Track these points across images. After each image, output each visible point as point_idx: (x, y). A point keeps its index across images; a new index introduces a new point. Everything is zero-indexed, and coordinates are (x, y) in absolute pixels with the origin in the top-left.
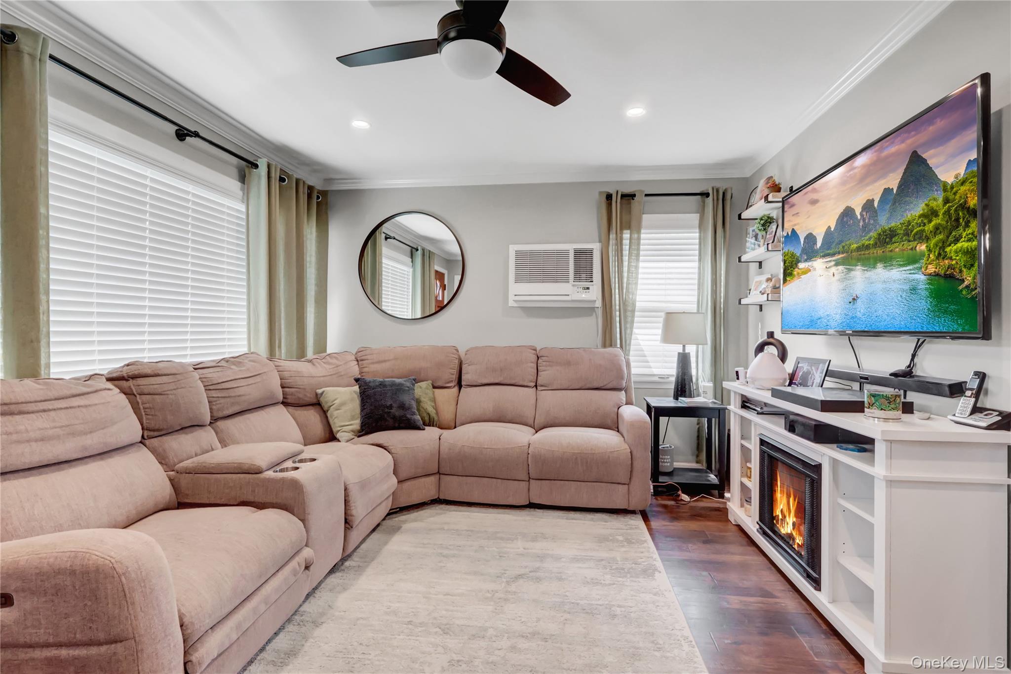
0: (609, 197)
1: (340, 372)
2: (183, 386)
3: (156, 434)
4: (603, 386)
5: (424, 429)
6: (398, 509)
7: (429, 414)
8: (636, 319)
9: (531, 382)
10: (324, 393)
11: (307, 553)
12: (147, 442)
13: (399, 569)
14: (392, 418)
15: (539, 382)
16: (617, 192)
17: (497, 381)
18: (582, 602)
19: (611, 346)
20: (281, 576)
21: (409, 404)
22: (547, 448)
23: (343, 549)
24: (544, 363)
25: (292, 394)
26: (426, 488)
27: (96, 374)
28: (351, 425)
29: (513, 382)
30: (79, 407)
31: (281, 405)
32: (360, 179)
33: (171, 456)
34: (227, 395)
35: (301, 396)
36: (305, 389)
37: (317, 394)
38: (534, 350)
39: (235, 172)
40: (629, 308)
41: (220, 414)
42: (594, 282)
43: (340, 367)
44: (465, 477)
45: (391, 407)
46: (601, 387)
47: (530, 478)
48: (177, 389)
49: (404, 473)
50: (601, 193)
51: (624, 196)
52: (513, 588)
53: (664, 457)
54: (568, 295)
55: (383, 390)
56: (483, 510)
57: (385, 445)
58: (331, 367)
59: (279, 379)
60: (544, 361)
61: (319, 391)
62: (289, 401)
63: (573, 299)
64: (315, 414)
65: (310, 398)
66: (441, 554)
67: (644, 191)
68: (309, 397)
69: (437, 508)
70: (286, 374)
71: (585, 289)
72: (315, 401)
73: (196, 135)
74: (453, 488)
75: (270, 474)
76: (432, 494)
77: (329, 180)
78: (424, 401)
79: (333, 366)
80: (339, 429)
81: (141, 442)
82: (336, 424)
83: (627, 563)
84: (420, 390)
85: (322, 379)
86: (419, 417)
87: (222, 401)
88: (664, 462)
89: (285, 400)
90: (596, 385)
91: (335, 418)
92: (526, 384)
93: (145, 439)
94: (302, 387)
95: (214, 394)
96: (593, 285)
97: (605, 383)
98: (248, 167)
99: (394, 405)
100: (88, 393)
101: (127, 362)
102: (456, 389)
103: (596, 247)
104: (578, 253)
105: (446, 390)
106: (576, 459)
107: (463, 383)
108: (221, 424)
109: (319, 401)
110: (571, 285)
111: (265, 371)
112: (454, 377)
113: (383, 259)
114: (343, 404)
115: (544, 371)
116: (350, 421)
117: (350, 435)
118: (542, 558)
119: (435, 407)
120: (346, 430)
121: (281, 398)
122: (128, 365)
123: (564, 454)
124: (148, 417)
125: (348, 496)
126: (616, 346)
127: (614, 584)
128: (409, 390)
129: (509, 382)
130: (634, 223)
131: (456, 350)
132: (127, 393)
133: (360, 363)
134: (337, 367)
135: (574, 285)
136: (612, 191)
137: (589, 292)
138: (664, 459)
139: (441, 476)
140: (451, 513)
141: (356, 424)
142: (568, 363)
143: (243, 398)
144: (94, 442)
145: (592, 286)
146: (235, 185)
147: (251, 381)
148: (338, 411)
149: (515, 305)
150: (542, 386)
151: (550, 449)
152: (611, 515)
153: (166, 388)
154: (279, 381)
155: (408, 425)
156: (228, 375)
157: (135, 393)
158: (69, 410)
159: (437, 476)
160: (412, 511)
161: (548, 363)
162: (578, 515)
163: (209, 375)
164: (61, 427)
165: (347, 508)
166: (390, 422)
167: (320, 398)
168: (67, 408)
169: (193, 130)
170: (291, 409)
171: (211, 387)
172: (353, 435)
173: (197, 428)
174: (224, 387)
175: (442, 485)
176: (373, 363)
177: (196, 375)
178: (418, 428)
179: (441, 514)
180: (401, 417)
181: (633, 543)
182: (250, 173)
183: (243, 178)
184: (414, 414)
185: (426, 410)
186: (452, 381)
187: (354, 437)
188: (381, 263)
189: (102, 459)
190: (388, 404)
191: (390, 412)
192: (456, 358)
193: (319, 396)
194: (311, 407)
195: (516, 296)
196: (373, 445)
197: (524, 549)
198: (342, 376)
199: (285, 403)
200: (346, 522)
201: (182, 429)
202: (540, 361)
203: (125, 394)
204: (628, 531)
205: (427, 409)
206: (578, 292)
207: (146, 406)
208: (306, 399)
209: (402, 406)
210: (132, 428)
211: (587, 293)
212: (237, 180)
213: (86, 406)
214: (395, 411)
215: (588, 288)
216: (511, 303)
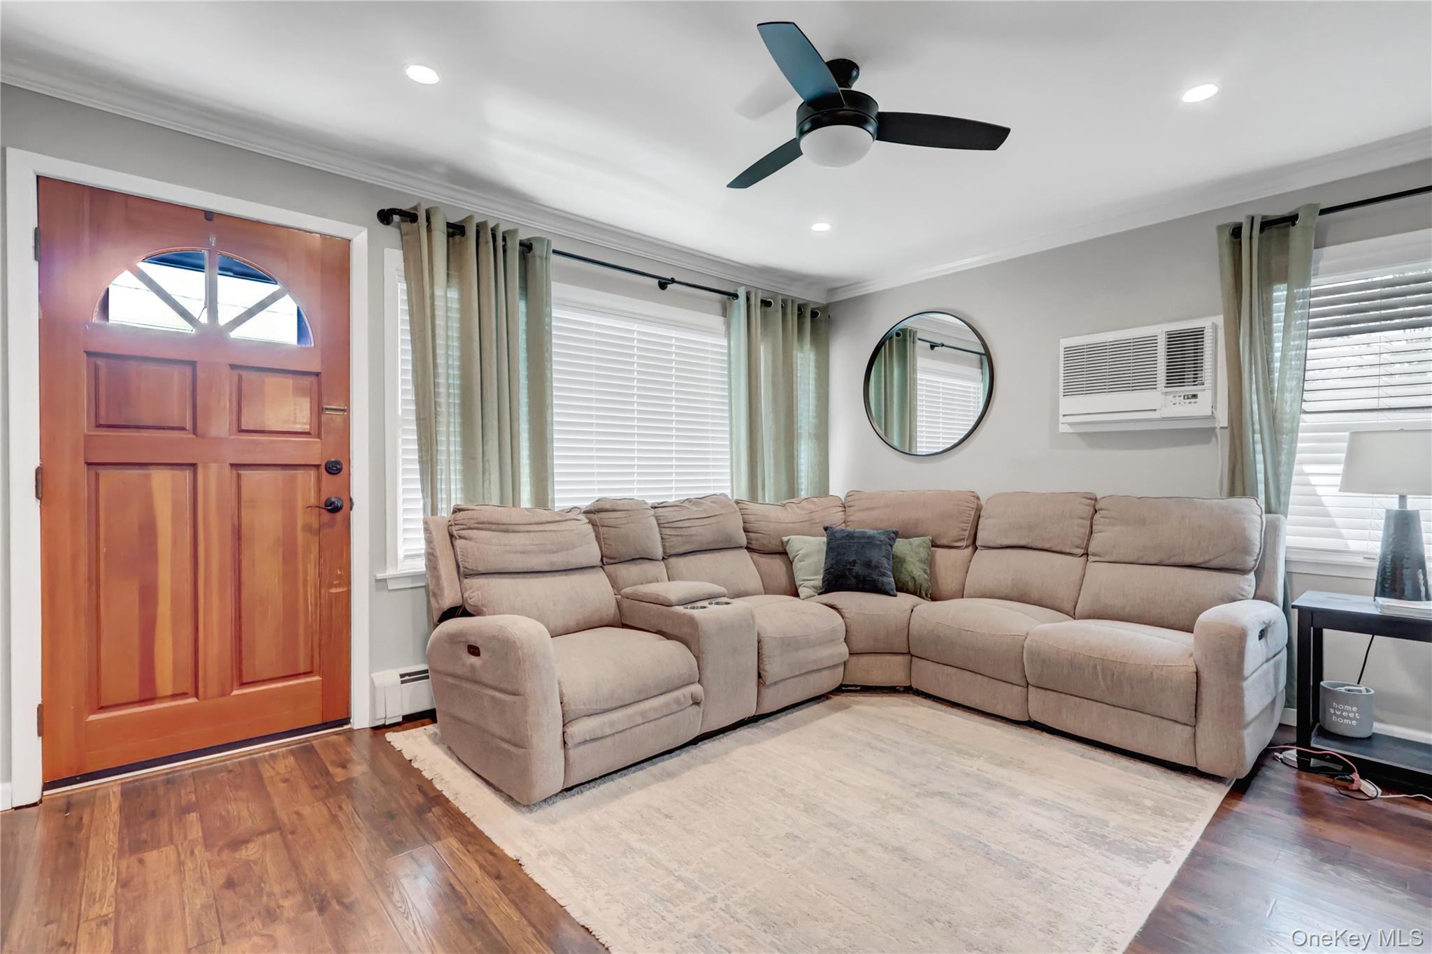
0: (1236, 231)
1: (813, 519)
2: (633, 521)
3: (612, 561)
4: (1203, 563)
5: (895, 596)
6: (859, 688)
7: (914, 578)
8: (1300, 445)
9: (1078, 547)
10: (790, 541)
11: (696, 689)
12: (605, 567)
13: (814, 743)
14: (854, 577)
15: (1091, 550)
16: (1253, 219)
17: (1022, 543)
18: (993, 846)
19: (1244, 494)
20: (663, 699)
21: (878, 562)
22: (1050, 643)
23: (757, 704)
24: (1102, 520)
25: (757, 539)
26: (890, 670)
27: (576, 507)
28: (813, 580)
29: (1047, 546)
30: (550, 531)
31: (745, 550)
32: (863, 282)
33: (620, 581)
34: (679, 534)
35: (765, 542)
36: (769, 535)
37: (782, 542)
38: (1091, 499)
39: (718, 307)
40: (1287, 425)
41: (673, 552)
42: (1206, 385)
43: (816, 513)
44: (941, 666)
45: (854, 562)
46: (1200, 564)
47: (1028, 684)
48: (628, 523)
49: (859, 644)
50: (1220, 228)
51: (1267, 224)
52: (919, 802)
53: (1341, 706)
54: (1155, 410)
55: (850, 542)
56: (967, 715)
57: (839, 606)
58: (803, 512)
59: (742, 522)
60: (1101, 517)
61: (785, 539)
62: (753, 546)
63: (1163, 416)
64: (781, 563)
65: (776, 545)
66: (870, 743)
67: (1316, 205)
68: (774, 544)
69: (909, 699)
70: (751, 518)
71: (1188, 398)
72: (781, 549)
73: (673, 281)
74: (926, 675)
75: (680, 609)
76: (899, 679)
77: (832, 291)
78: (910, 561)
79: (807, 512)
80: (801, 583)
81: (601, 567)
82: (799, 577)
83: (1121, 833)
84: (909, 546)
85: (790, 525)
86: (892, 579)
87: (674, 539)
88: (1341, 716)
89: (749, 546)
90: (1188, 560)
91: (799, 570)
92: (1068, 550)
93: (604, 564)
94: (767, 533)
95: (668, 532)
96: (1204, 390)
97: (1207, 558)
98: (729, 299)
99: (858, 561)
100: (559, 521)
101: (597, 499)
102: (970, 549)
103: (1213, 324)
104: (1175, 340)
105: (953, 550)
106: (1095, 667)
107: (978, 543)
108: (673, 561)
109: (785, 550)
110: (1160, 393)
111: (723, 512)
112: (967, 533)
113: (918, 374)
114: (806, 556)
115: (1100, 532)
116: (813, 576)
117: (810, 592)
118: (991, 785)
119: (928, 571)
120: (808, 585)
121: (744, 542)
122: (597, 501)
123: (1075, 656)
124: (606, 546)
125: (761, 649)
126: (1254, 495)
127: (1068, 847)
128: (880, 545)
129: (1040, 546)
130: (1294, 269)
131: (974, 497)
132: (593, 524)
133: (847, 509)
134: (812, 512)
135: (1166, 392)
136: (1241, 218)
137: (1195, 402)
138: (1343, 711)
139: (914, 658)
140: (922, 708)
141: (818, 580)
142: (1142, 522)
143: (694, 538)
144: (559, 560)
145: (1202, 393)
146: (717, 321)
147: (706, 521)
148: (802, 563)
149: (1070, 430)
150: (1094, 555)
151: (1055, 645)
152: (1169, 771)
153: (619, 521)
154: (742, 524)
155: (874, 587)
156: (685, 514)
157: (598, 524)
158: (543, 533)
159: (907, 657)
160: (875, 695)
161: (1107, 520)
162: (1107, 757)
163: (667, 514)
164: (536, 545)
165: (760, 661)
166: (853, 581)
167: (786, 546)
168: (541, 531)
169: (669, 277)
170: (756, 556)
171: (666, 525)
172: (814, 592)
173: (647, 561)
174: (676, 526)
175: (914, 668)
176: (859, 510)
177: (652, 512)
178: (887, 593)
179: (909, 705)
180: (864, 577)
181: (1166, 816)
182: (731, 304)
183: (725, 312)
184: (884, 575)
185: (910, 573)
186: (963, 539)
187: (814, 594)
188: (915, 380)
189: (566, 575)
190: (851, 559)
191: (852, 569)
192: (973, 508)
193: (785, 544)
194: (777, 556)
195: (1065, 417)
196: (827, 605)
197: (978, 770)
198: (816, 523)
199: (747, 548)
200: (760, 676)
201: (633, 559)
202: (1097, 516)
203: (593, 525)
204: (1177, 800)
205: (912, 572)
206: (1174, 404)
207: (605, 536)
208: (770, 546)
209: (868, 564)
210: (593, 553)
211: (1192, 404)
212: (719, 315)
213: (555, 531)
214: (858, 569)
215: (1195, 396)
216: (1063, 429)
